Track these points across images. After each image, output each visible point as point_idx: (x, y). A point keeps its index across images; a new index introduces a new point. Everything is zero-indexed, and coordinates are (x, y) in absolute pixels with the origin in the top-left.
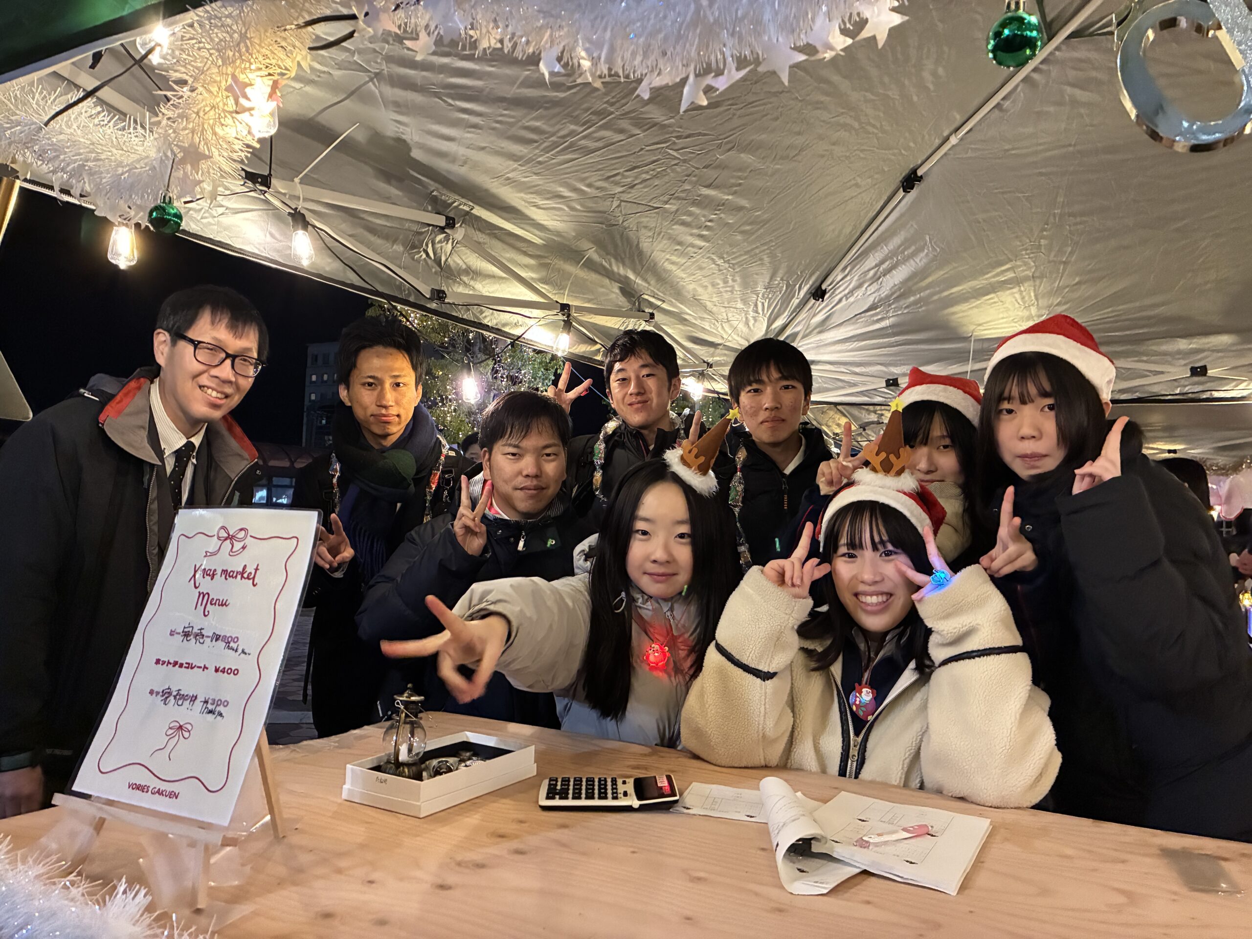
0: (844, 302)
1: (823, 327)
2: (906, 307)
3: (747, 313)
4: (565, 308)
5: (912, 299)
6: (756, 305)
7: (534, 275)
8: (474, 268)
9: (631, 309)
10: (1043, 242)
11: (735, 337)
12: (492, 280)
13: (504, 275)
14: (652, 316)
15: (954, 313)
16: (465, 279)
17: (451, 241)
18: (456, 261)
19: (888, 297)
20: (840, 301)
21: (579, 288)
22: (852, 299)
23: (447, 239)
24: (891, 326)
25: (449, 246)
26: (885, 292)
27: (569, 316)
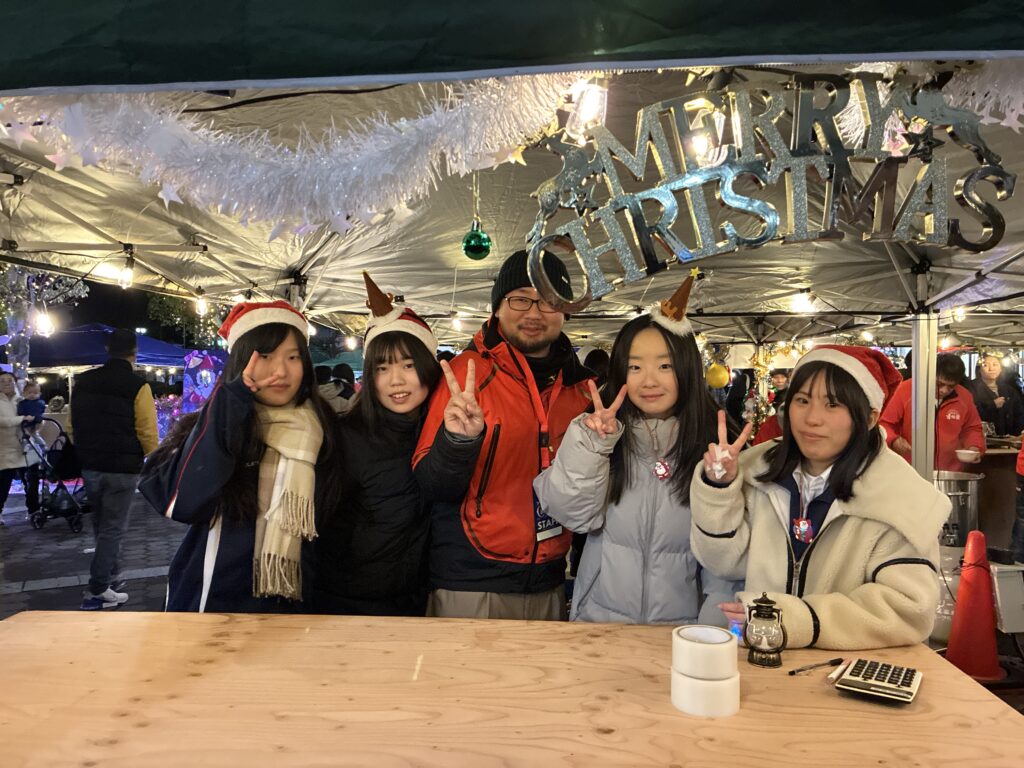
0: (361, 238)
1: (345, 254)
2: (409, 245)
3: (286, 246)
4: (128, 247)
5: (412, 240)
6: (294, 241)
7: (98, 220)
8: (41, 216)
9: (186, 243)
10: (501, 207)
11: (276, 261)
12: (58, 226)
13: (69, 221)
14: (205, 248)
15: (443, 252)
16: (34, 226)
17: (18, 195)
18: (24, 211)
19: (394, 237)
20: (358, 237)
21: (139, 229)
22: (367, 236)
23: (15, 193)
24: (398, 258)
25: (17, 199)
26: (392, 233)
27: (132, 253)
